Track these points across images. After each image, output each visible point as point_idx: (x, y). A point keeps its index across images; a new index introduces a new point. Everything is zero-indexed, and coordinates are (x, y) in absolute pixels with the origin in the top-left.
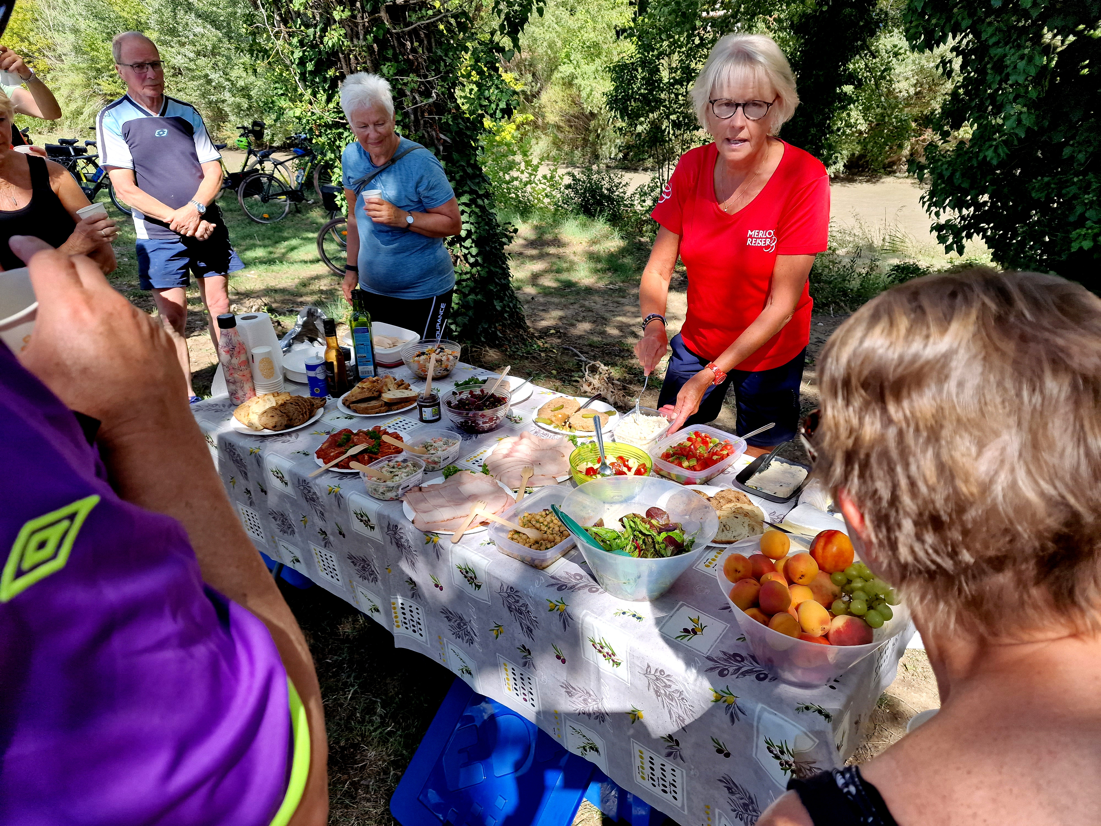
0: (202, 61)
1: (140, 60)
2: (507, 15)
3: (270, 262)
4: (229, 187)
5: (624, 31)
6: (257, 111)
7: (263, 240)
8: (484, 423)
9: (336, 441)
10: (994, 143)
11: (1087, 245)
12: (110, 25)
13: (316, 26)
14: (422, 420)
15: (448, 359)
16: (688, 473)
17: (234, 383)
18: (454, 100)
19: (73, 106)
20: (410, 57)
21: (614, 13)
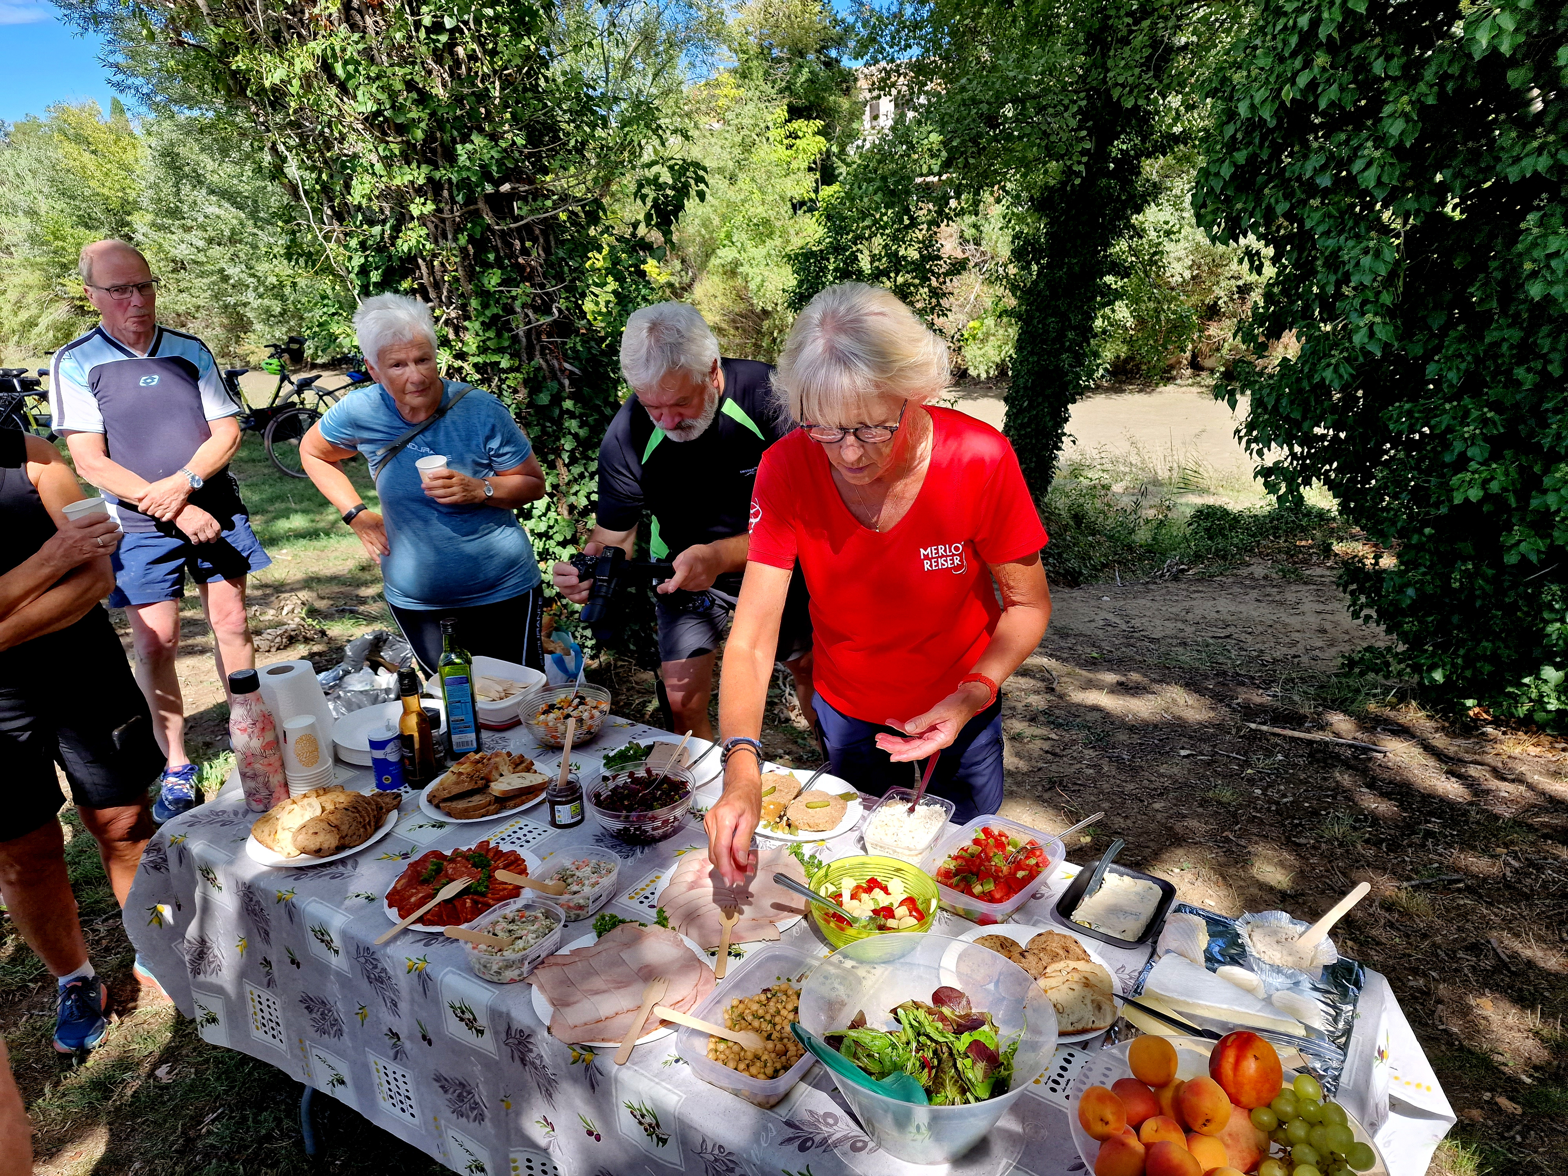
0: (216, 251)
1: (120, 282)
2: (655, 200)
3: (312, 534)
4: (251, 428)
5: (802, 203)
6: (293, 317)
7: (301, 501)
8: (654, 829)
9: (419, 874)
10: (1333, 361)
11: (1475, 494)
12: (84, 205)
13: (384, 222)
14: (554, 823)
15: (592, 717)
16: (982, 907)
17: (254, 777)
18: (583, 315)
19: (24, 315)
20: (521, 260)
21: (789, 182)
